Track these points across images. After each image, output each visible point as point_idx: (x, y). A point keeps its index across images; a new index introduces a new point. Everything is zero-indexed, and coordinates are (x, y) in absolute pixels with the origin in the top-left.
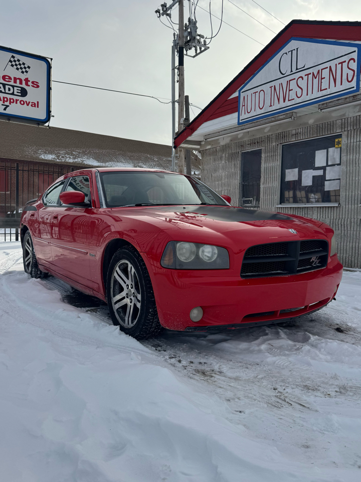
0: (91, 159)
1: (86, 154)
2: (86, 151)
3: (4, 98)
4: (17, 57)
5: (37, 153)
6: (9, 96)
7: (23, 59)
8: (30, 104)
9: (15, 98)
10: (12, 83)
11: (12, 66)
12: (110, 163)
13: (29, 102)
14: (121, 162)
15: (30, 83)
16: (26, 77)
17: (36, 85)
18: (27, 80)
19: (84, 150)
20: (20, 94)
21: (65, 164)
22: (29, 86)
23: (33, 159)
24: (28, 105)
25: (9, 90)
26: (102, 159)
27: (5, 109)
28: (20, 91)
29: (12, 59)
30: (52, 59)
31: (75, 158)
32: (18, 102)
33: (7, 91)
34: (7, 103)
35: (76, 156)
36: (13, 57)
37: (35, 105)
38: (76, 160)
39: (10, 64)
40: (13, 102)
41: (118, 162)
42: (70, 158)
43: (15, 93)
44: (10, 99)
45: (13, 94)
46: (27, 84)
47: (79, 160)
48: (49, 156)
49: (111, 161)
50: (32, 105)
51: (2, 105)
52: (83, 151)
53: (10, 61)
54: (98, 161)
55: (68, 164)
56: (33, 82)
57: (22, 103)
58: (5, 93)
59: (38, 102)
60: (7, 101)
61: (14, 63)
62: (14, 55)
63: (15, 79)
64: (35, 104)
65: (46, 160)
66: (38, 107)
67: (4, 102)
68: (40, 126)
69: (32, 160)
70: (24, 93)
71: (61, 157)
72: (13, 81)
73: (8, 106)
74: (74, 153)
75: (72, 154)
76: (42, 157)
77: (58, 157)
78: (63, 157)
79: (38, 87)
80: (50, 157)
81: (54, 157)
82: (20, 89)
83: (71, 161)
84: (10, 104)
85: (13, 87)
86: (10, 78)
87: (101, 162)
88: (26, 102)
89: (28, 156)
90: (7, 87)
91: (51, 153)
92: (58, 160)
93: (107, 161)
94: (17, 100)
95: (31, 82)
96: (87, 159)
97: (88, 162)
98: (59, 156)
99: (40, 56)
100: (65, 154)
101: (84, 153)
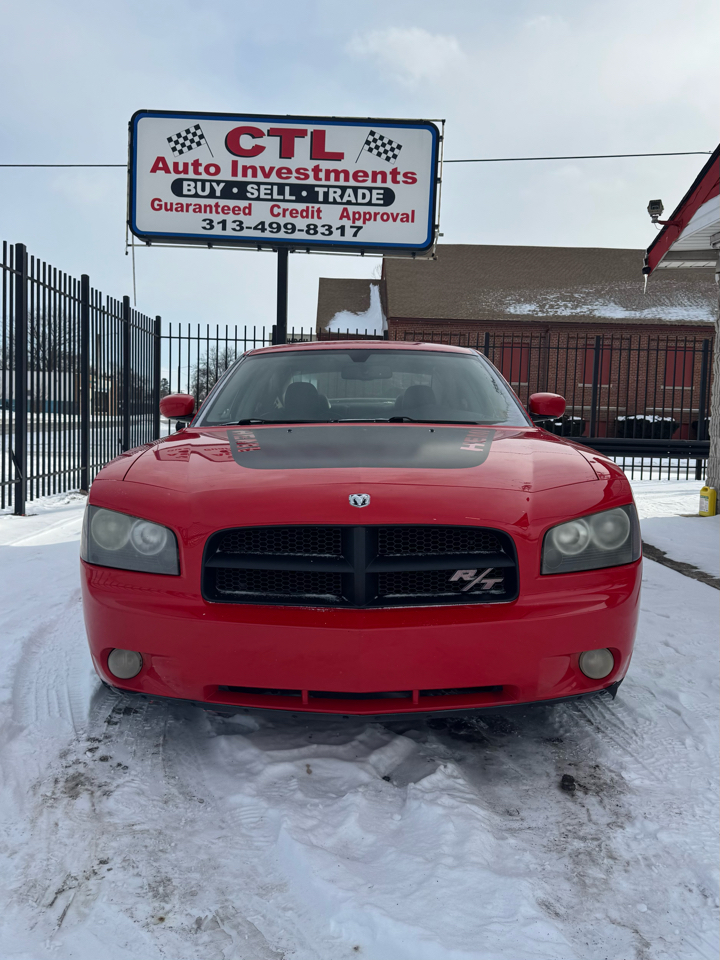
0: (612, 304)
1: (601, 296)
2: (603, 289)
3: (354, 213)
4: (379, 131)
5: (502, 303)
6: (362, 209)
7: (388, 133)
8: (400, 217)
9: (372, 210)
10: (369, 183)
11: (370, 150)
12: (654, 309)
13: (398, 214)
14: (681, 305)
15: (400, 178)
16: (394, 167)
17: (411, 178)
18: (395, 173)
19: (600, 287)
20: (382, 202)
21: (554, 320)
22: (398, 182)
23: (493, 316)
24: (395, 220)
25: (364, 196)
26: (637, 302)
27: (355, 235)
28: (381, 196)
29: (371, 138)
30: (443, 121)
31: (576, 307)
32: (379, 217)
33: (360, 200)
34: (359, 223)
35: (579, 302)
36: (372, 133)
37: (408, 218)
38: (578, 310)
39: (367, 147)
40: (369, 219)
41: (672, 305)
42: (566, 307)
43: (374, 201)
44: (365, 214)
45: (370, 204)
46: (395, 181)
47: (584, 310)
48: (524, 307)
49: (654, 306)
50: (402, 220)
51: (351, 227)
52: (597, 290)
53: (368, 143)
54: (627, 308)
55: (560, 320)
56: (405, 175)
57: (385, 217)
58: (357, 204)
59: (413, 212)
60: (359, 219)
61: (373, 145)
62: (374, 129)
63: (375, 174)
64: (408, 215)
65: (518, 316)
66: (413, 221)
67: (354, 222)
68: (417, 258)
69: (491, 318)
70: (389, 197)
71: (547, 307)
72: (370, 179)
73: (361, 227)
74: (576, 295)
75: (572, 299)
76: (512, 310)
77: (542, 307)
78: (552, 307)
79: (414, 181)
80: (525, 309)
81: (533, 307)
82: (382, 191)
83: (567, 312)
84: (364, 223)
85: (370, 189)
86: (366, 174)
87: (633, 310)
88: (392, 214)
89: (485, 310)
90: (360, 192)
91: (529, 301)
92: (540, 314)
93: (648, 307)
94: (376, 214)
95: (402, 174)
96: (603, 305)
97: (603, 312)
98: (545, 305)
99: (421, 120)
100: (558, 299)
101: (598, 294)
